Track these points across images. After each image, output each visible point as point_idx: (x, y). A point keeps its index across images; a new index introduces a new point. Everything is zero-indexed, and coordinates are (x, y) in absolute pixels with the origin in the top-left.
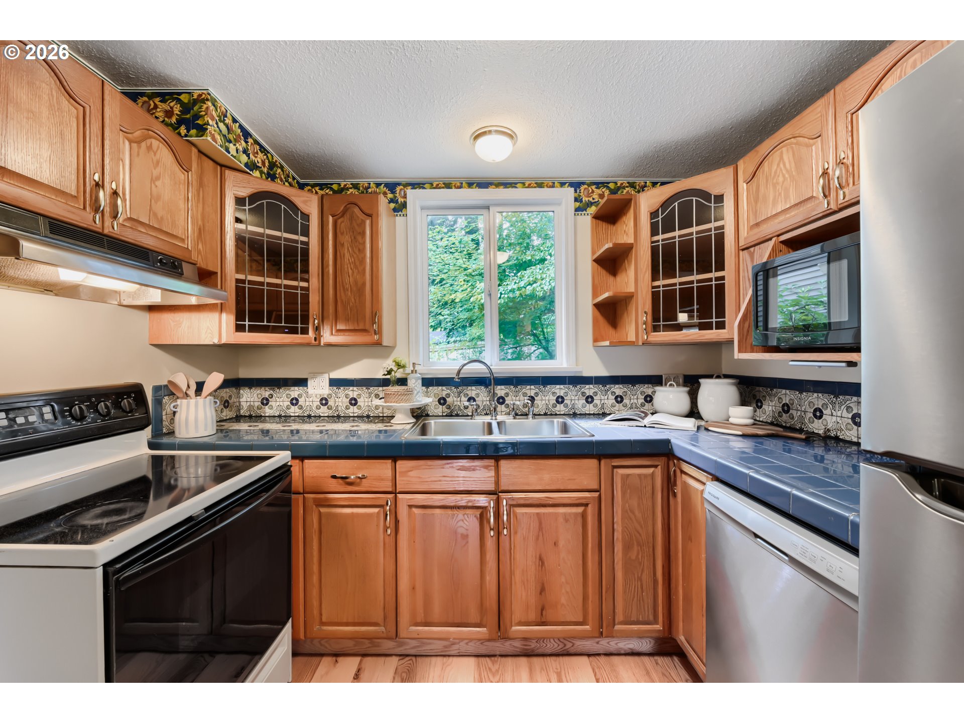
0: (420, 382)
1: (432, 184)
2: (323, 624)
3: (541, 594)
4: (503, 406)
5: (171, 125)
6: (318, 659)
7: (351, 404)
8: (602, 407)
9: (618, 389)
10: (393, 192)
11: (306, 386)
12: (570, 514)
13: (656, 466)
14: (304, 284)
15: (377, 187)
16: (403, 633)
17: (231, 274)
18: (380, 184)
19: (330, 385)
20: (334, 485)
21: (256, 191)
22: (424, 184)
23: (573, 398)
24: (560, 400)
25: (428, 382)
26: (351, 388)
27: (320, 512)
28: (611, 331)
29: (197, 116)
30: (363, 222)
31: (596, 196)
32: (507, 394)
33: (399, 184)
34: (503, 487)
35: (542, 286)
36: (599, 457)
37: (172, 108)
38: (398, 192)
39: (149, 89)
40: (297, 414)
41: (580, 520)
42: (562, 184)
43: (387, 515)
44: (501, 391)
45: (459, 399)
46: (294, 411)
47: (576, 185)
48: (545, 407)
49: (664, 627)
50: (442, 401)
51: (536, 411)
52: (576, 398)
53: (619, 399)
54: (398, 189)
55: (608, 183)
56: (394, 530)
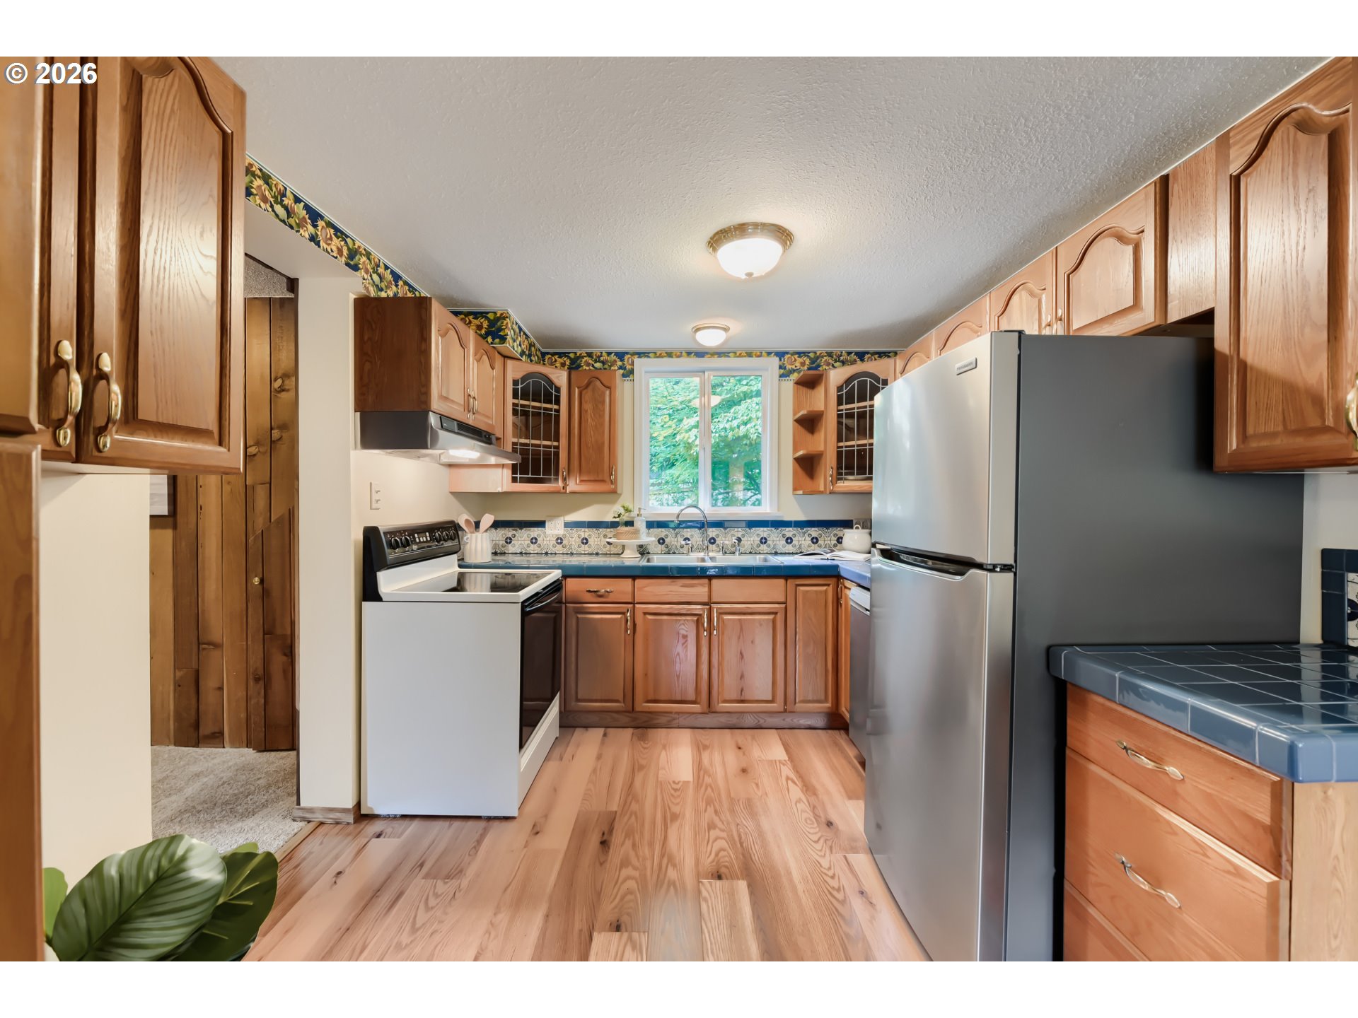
0: (644, 524)
1: (655, 353)
2: (578, 700)
3: (741, 679)
4: (714, 545)
5: (481, 335)
6: (572, 729)
7: (583, 543)
8: (800, 548)
9: (814, 532)
10: (622, 360)
11: (544, 527)
12: (764, 620)
13: (828, 585)
14: (555, 444)
15: (608, 356)
16: (638, 708)
17: (510, 439)
18: (611, 353)
19: (565, 527)
20: (589, 597)
21: (525, 373)
22: (649, 353)
23: (775, 539)
24: (763, 541)
25: (650, 525)
26: (583, 529)
27: (578, 617)
28: (808, 480)
29: (500, 329)
30: (603, 394)
31: (798, 364)
32: (718, 536)
33: (627, 353)
34: (714, 600)
35: (756, 427)
36: (786, 577)
37: (482, 323)
38: (626, 360)
39: (465, 309)
40: (536, 552)
41: (771, 624)
42: (769, 354)
43: (627, 621)
44: (712, 532)
45: (676, 540)
46: (533, 548)
47: (781, 355)
48: (750, 547)
49: (832, 705)
50: (661, 541)
51: (742, 550)
52: (778, 539)
53: (815, 540)
54: (626, 357)
55: (809, 353)
56: (632, 631)
